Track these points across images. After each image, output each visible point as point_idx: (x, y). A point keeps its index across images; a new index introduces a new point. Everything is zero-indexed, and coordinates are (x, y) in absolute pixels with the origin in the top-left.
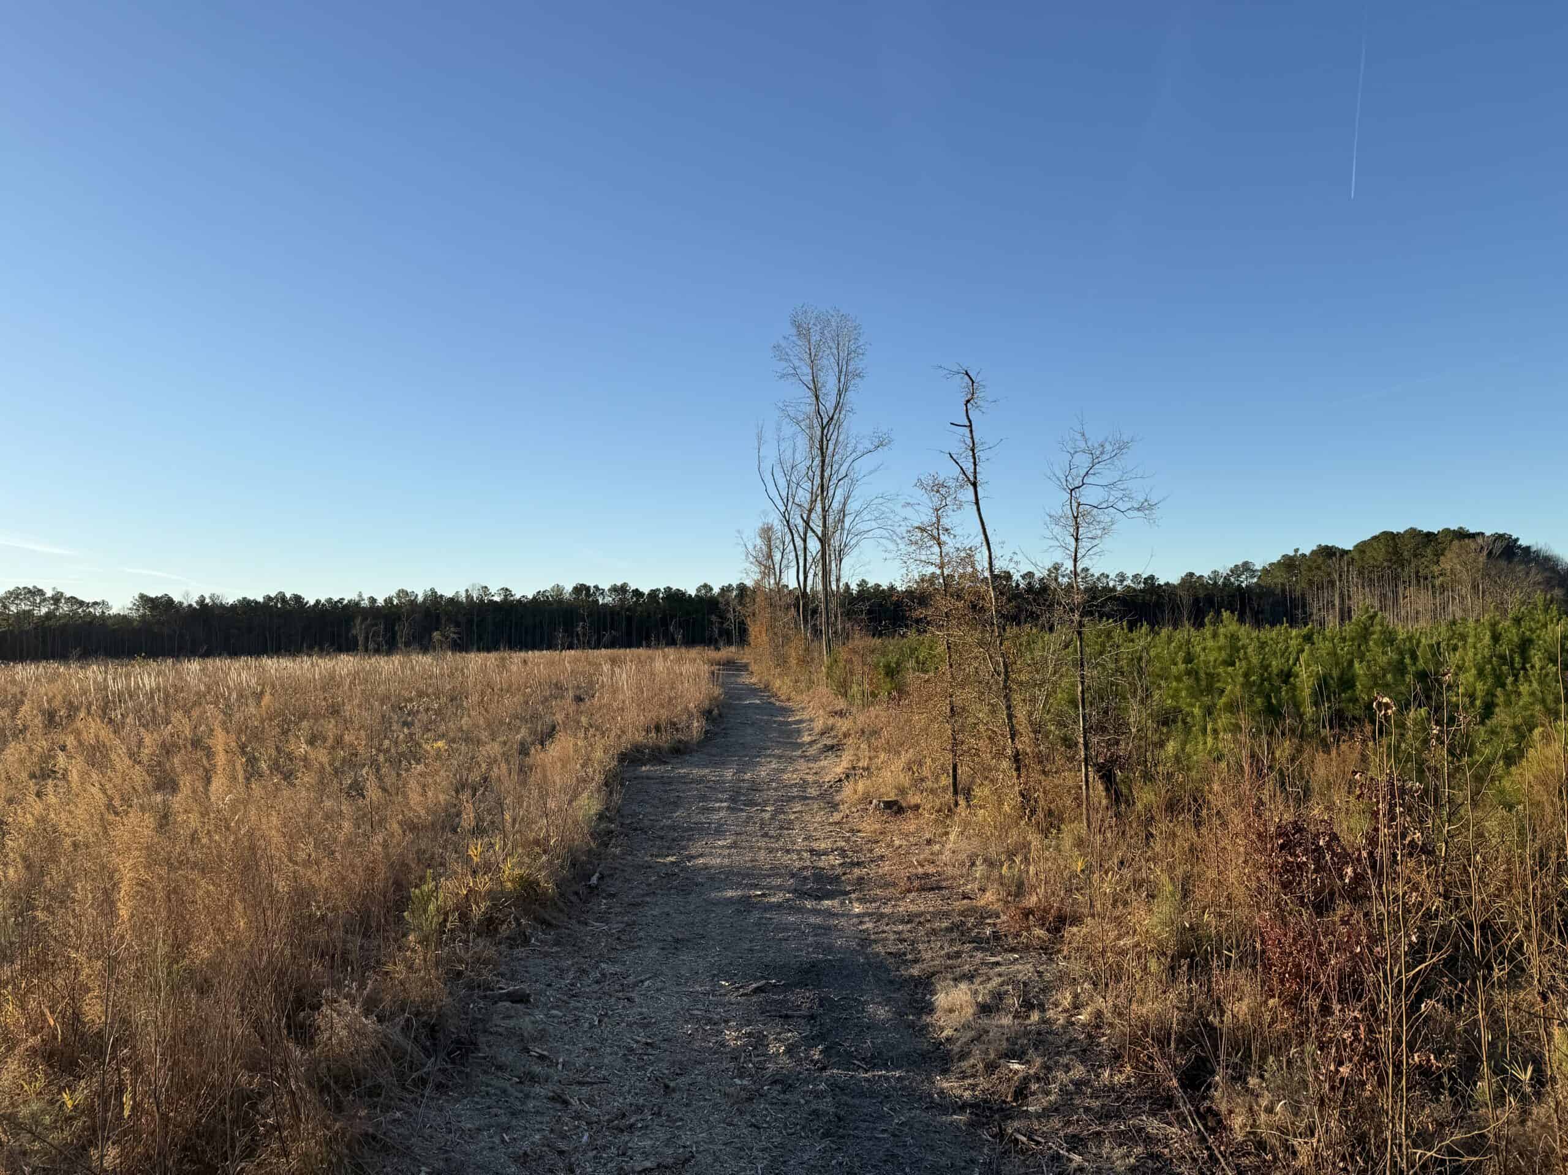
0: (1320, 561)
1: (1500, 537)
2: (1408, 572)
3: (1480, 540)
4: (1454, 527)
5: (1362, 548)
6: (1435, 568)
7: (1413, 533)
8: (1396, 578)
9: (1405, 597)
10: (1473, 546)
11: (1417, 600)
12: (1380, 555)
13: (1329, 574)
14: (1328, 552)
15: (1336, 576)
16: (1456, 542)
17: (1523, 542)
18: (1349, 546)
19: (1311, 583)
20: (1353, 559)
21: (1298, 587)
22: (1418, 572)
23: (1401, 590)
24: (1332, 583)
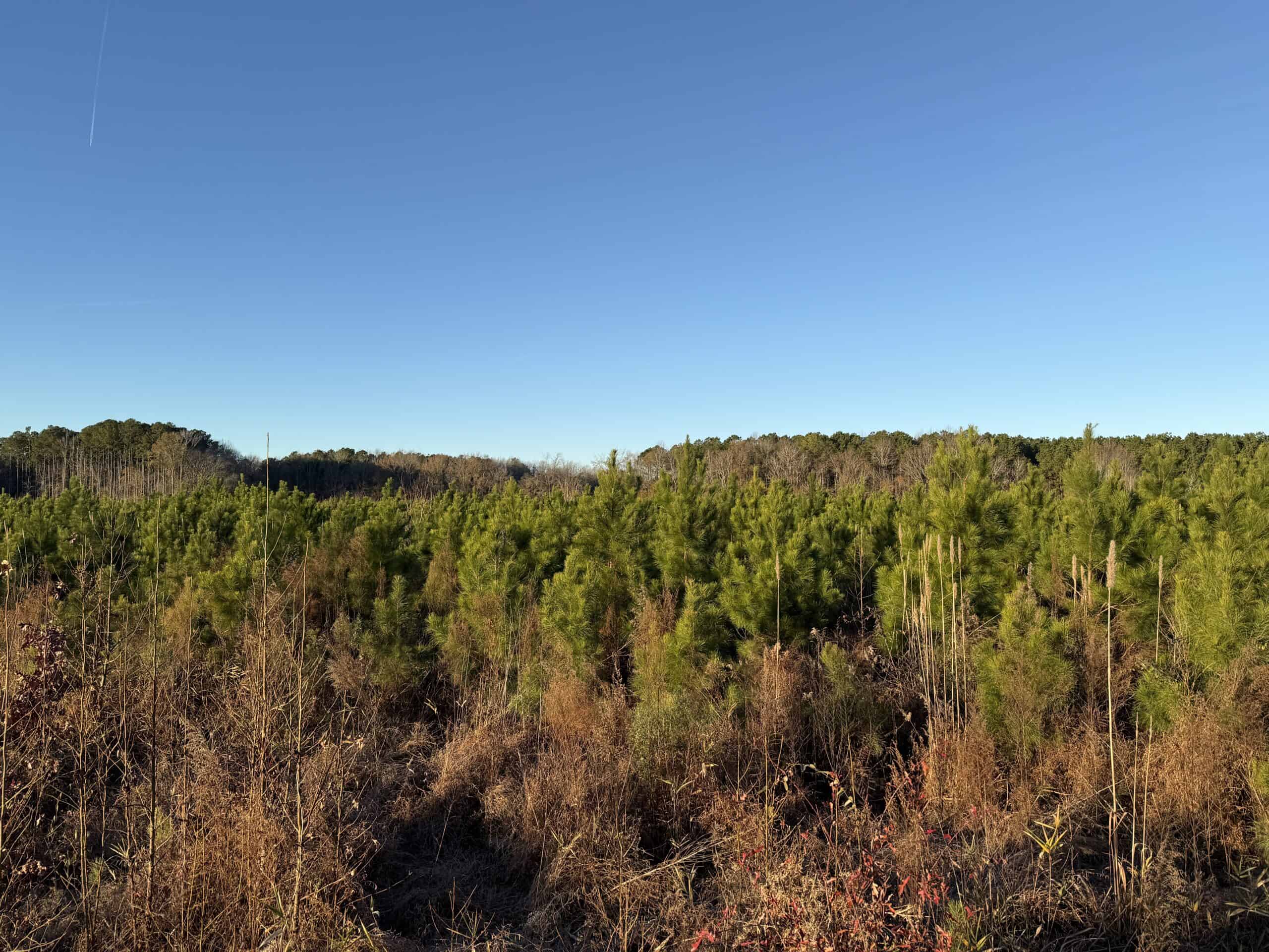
0: (50, 440)
1: (197, 433)
2: (127, 454)
3: (183, 434)
4: (164, 422)
5: (89, 431)
6: (148, 453)
7: (131, 423)
8: (116, 458)
9: (122, 475)
10: (178, 438)
11: (133, 477)
12: (104, 439)
13: (58, 452)
14: (58, 433)
15: (64, 454)
16: (165, 434)
17: (214, 438)
18: (78, 428)
19: (40, 458)
20: (80, 440)
21: (28, 462)
22: (134, 455)
23: (119, 467)
24: (61, 460)
